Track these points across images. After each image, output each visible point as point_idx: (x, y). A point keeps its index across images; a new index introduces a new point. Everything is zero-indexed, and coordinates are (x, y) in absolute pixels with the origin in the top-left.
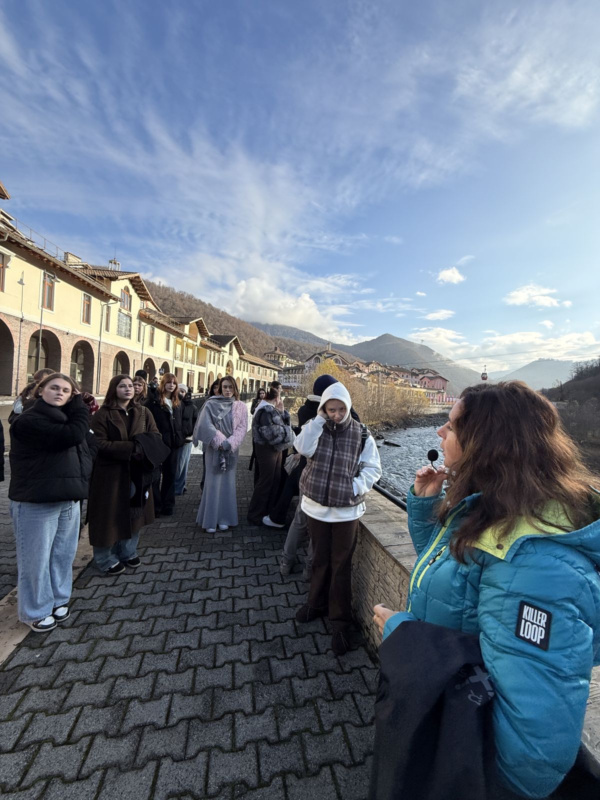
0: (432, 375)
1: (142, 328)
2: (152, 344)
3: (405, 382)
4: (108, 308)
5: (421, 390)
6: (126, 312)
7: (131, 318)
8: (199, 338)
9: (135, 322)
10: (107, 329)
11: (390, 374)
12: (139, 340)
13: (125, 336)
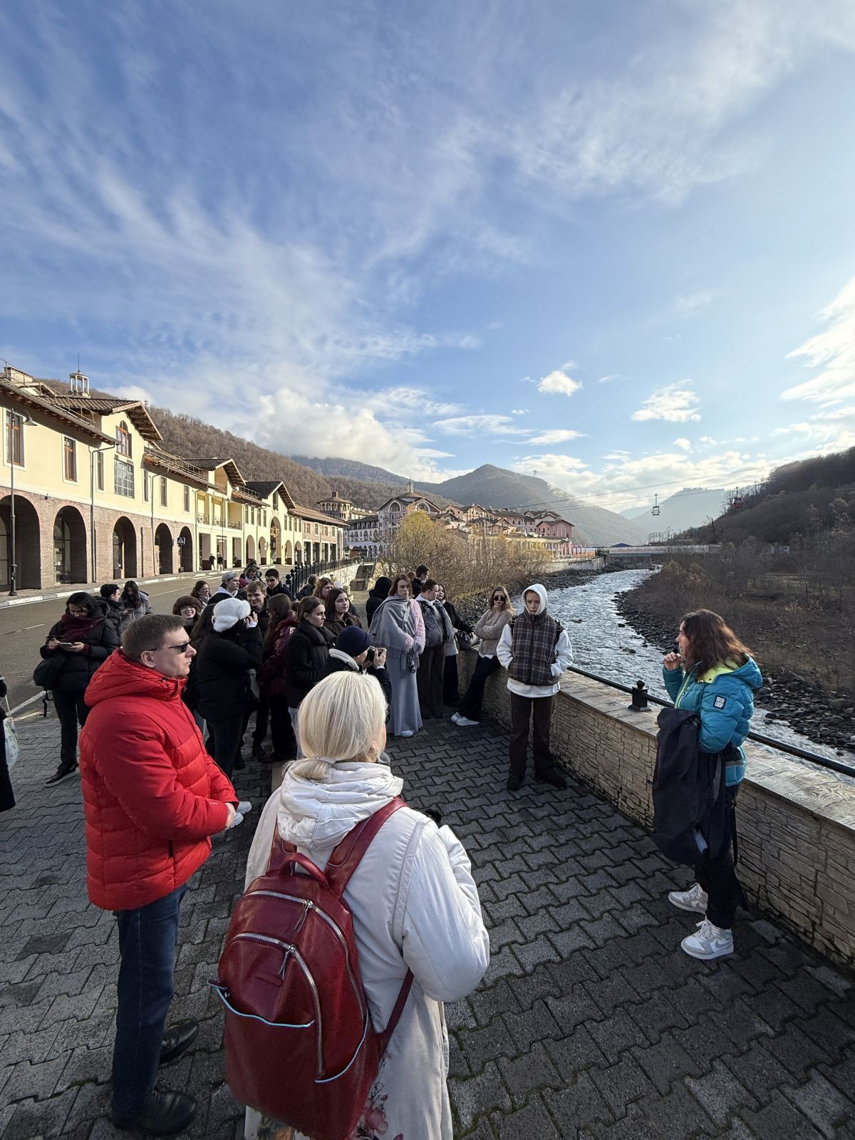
0: (552, 520)
1: (149, 480)
2: (164, 502)
3: (517, 530)
4: (100, 455)
5: (539, 540)
6: (124, 459)
7: (132, 467)
8: (230, 489)
9: (139, 473)
10: (101, 487)
11: (497, 521)
12: (146, 499)
13: (126, 495)
